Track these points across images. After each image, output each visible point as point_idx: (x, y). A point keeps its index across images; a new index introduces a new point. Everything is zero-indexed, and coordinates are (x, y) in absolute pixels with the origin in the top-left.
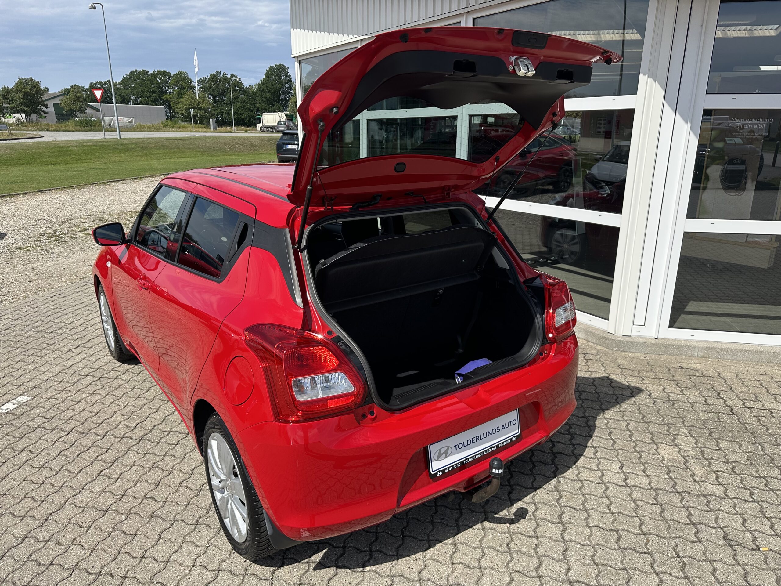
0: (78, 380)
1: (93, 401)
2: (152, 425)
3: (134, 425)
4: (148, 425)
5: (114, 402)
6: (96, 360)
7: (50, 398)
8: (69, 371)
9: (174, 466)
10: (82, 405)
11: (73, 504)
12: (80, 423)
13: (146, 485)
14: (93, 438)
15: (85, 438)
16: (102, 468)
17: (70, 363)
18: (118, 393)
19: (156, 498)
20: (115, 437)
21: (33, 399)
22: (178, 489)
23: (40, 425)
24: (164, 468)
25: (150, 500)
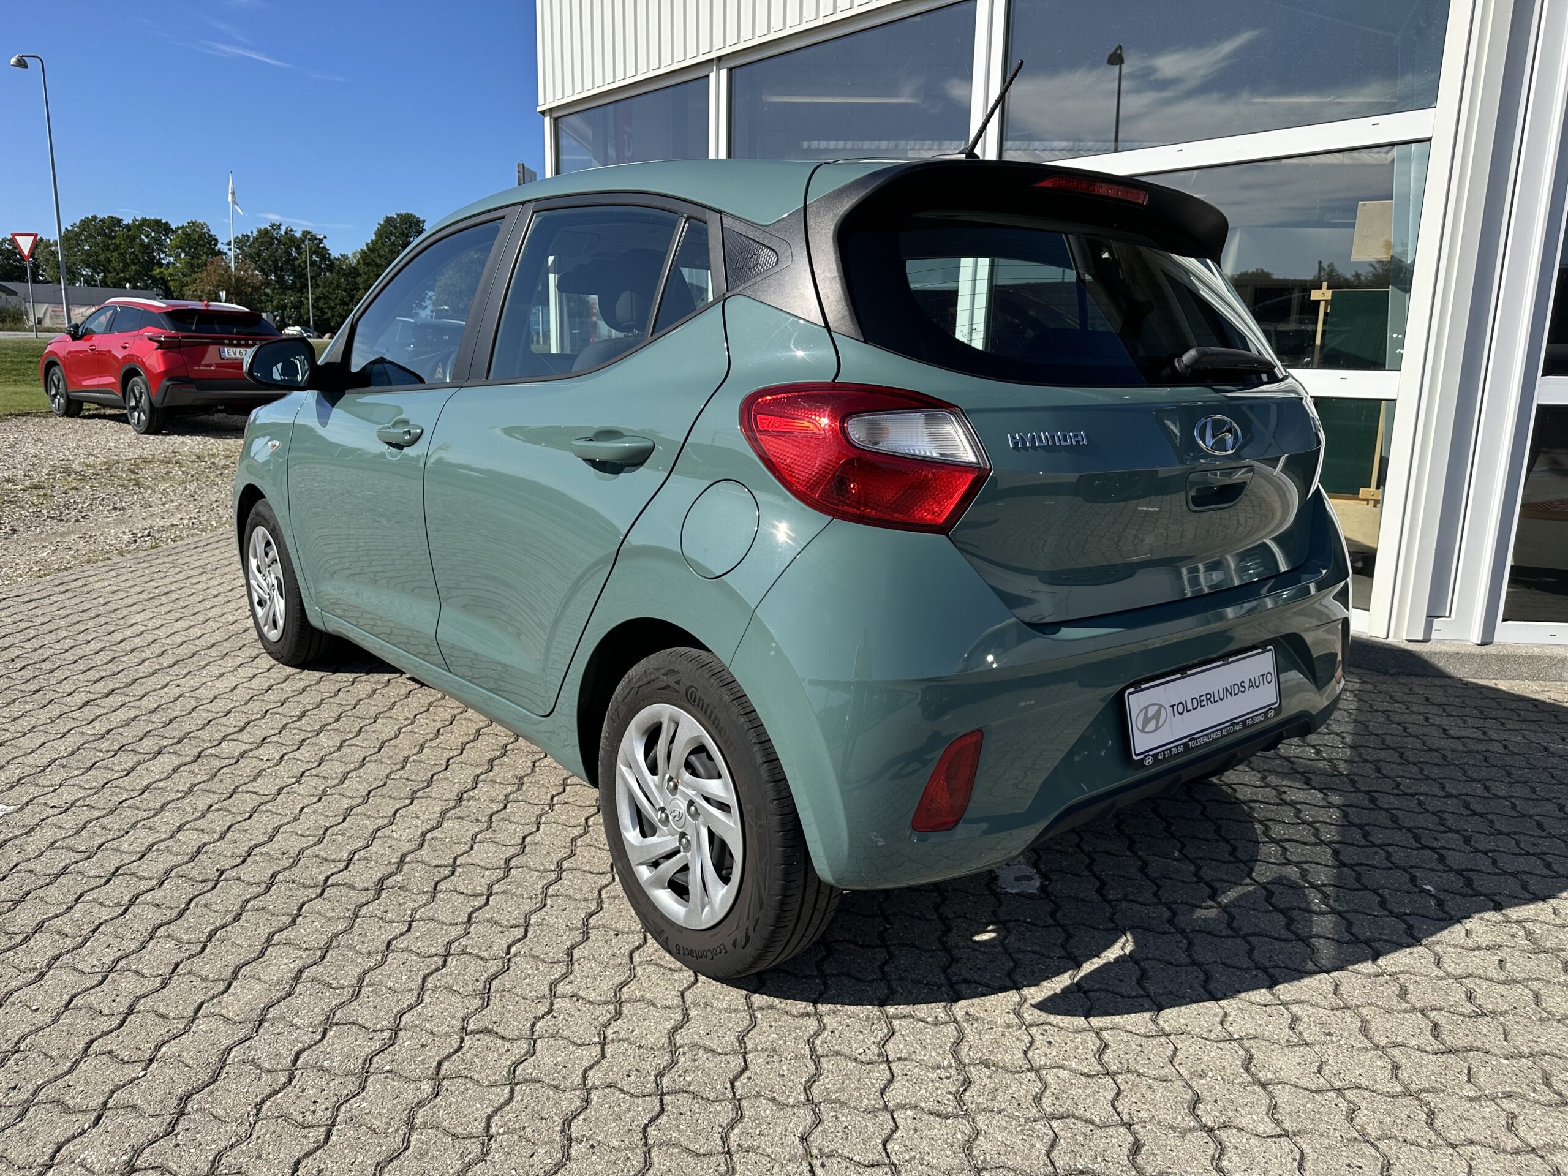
0: (139, 763)
1: (202, 806)
2: (399, 854)
3: (345, 855)
4: (384, 853)
5: (263, 808)
6: (171, 721)
7: (72, 805)
8: (105, 745)
9: (509, 948)
10: (171, 818)
11: (253, 1062)
12: (187, 858)
13: (455, 1000)
14: (237, 888)
15: (214, 892)
16: (299, 963)
17: (99, 727)
18: (264, 786)
19: (501, 1032)
20: (304, 886)
21: (22, 809)
22: (552, 1005)
23: (66, 867)
24: (485, 955)
25: (487, 1038)
